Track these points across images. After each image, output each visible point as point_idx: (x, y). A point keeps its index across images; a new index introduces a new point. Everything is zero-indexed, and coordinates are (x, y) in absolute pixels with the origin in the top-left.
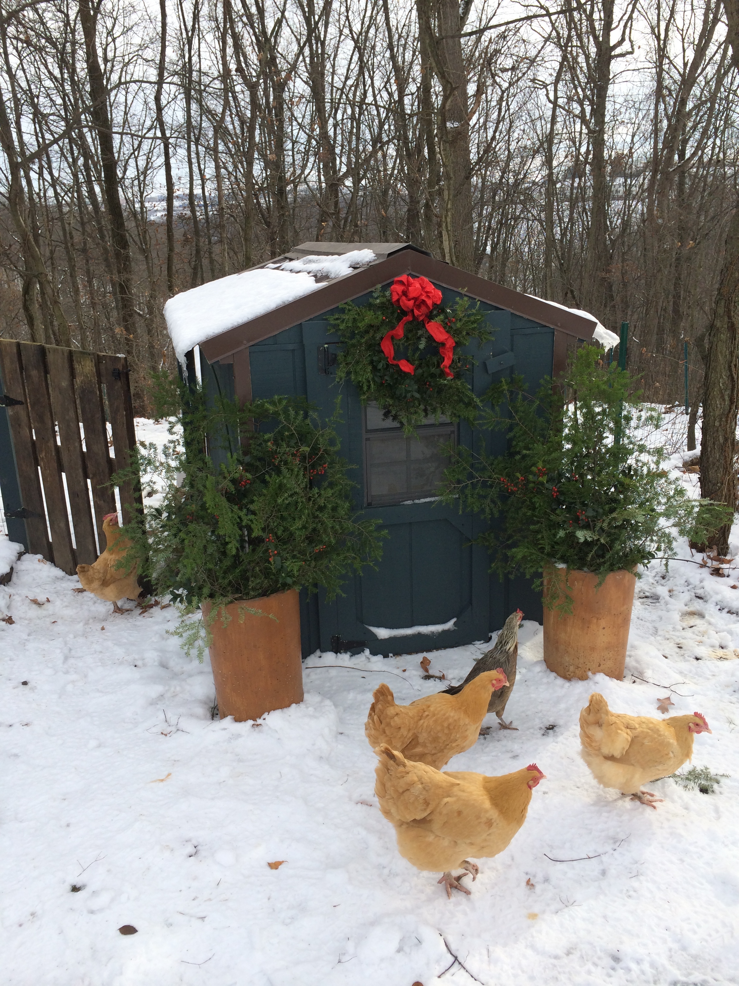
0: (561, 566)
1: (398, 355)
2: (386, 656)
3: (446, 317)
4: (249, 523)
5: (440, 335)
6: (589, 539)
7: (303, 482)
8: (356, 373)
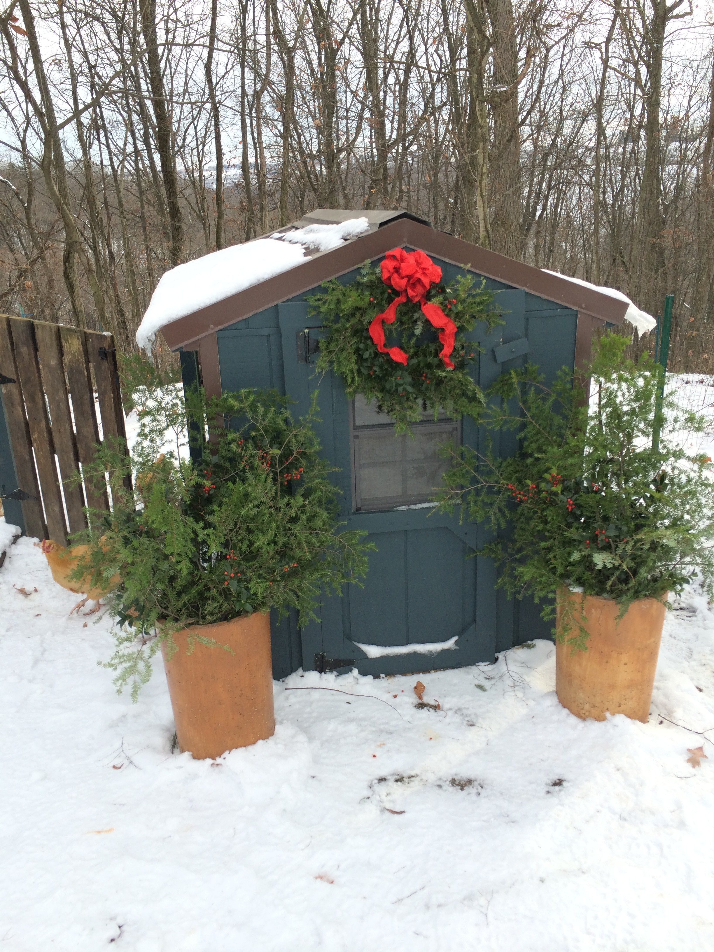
0: (577, 590)
1: (389, 342)
2: (376, 676)
3: (445, 299)
4: (206, 538)
5: (438, 320)
6: (609, 566)
7: (270, 490)
8: (339, 362)
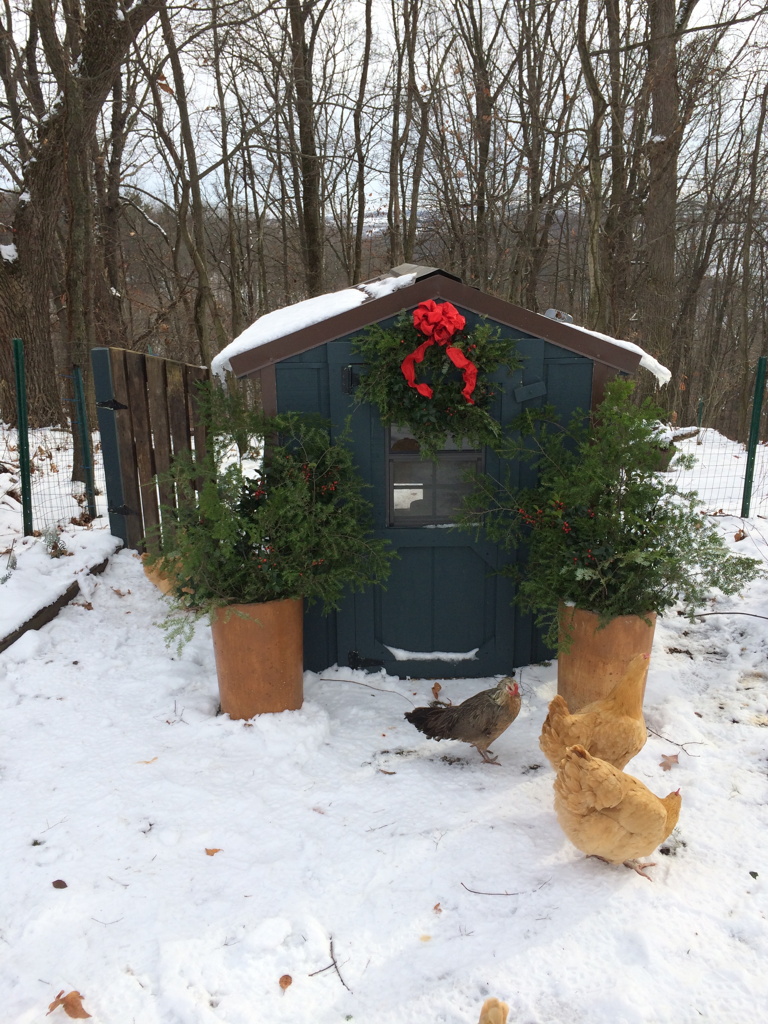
0: (570, 604)
1: (419, 379)
2: (402, 678)
3: (466, 344)
5: (460, 362)
6: (588, 578)
7: (306, 496)
